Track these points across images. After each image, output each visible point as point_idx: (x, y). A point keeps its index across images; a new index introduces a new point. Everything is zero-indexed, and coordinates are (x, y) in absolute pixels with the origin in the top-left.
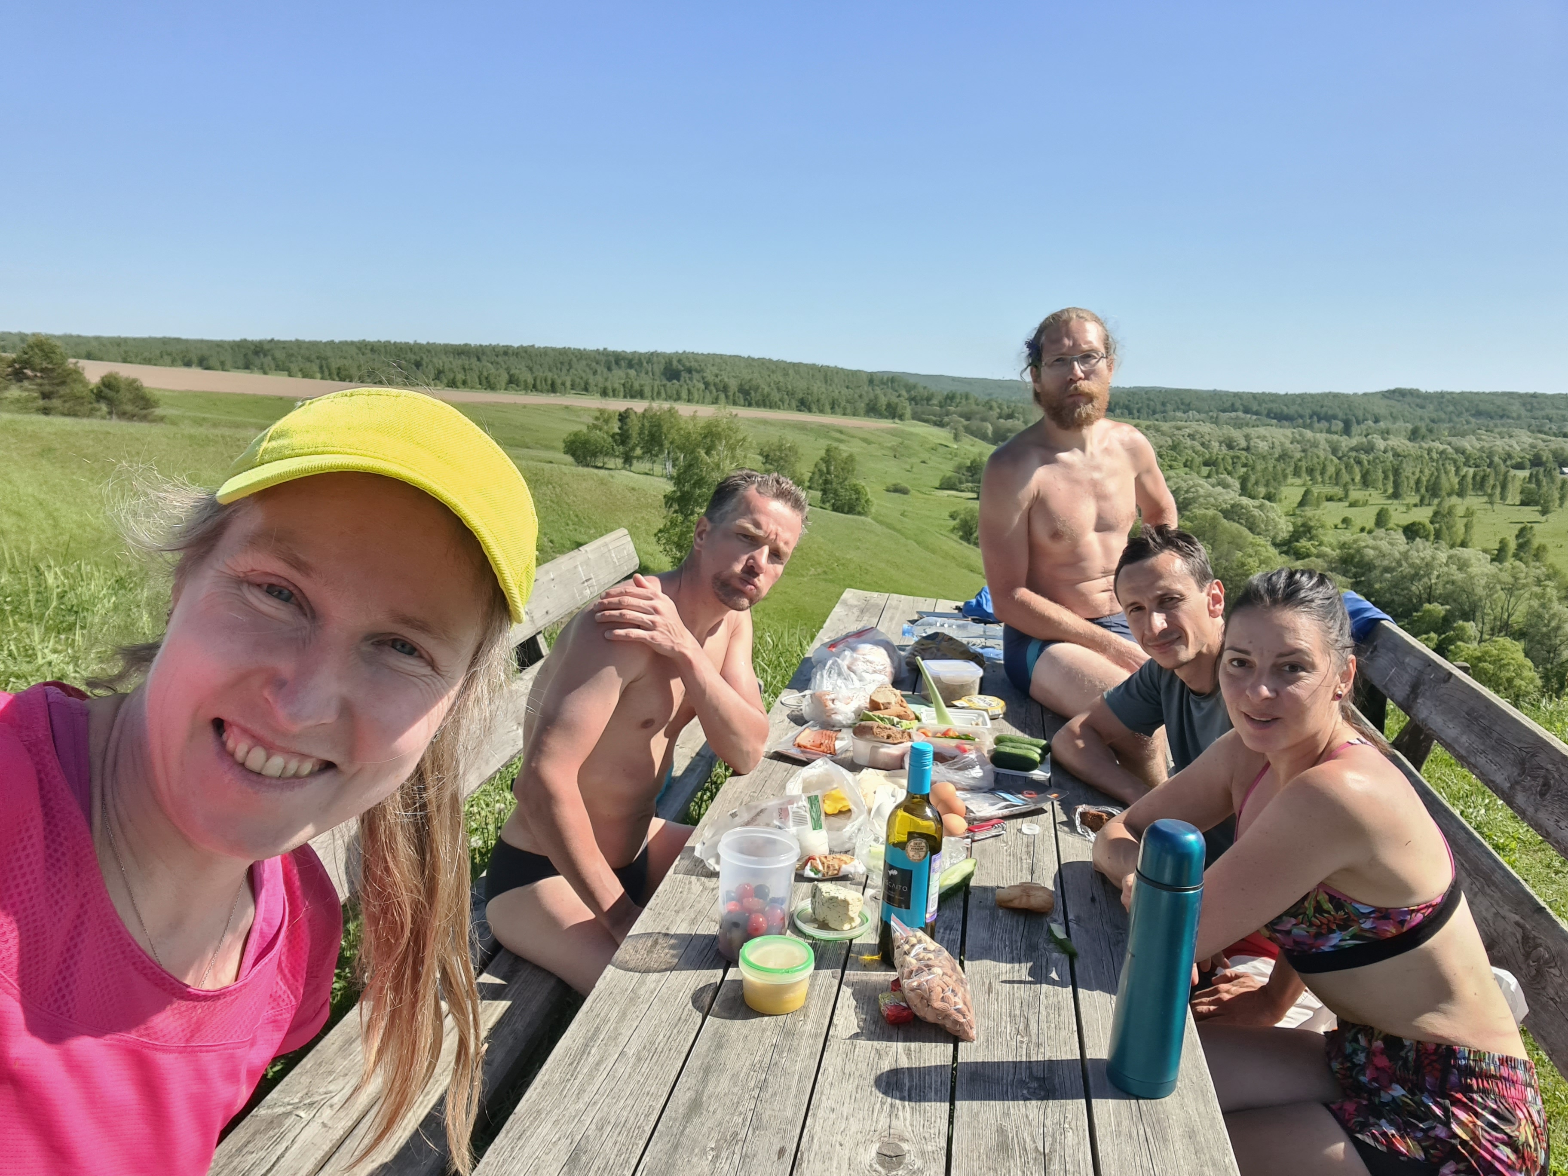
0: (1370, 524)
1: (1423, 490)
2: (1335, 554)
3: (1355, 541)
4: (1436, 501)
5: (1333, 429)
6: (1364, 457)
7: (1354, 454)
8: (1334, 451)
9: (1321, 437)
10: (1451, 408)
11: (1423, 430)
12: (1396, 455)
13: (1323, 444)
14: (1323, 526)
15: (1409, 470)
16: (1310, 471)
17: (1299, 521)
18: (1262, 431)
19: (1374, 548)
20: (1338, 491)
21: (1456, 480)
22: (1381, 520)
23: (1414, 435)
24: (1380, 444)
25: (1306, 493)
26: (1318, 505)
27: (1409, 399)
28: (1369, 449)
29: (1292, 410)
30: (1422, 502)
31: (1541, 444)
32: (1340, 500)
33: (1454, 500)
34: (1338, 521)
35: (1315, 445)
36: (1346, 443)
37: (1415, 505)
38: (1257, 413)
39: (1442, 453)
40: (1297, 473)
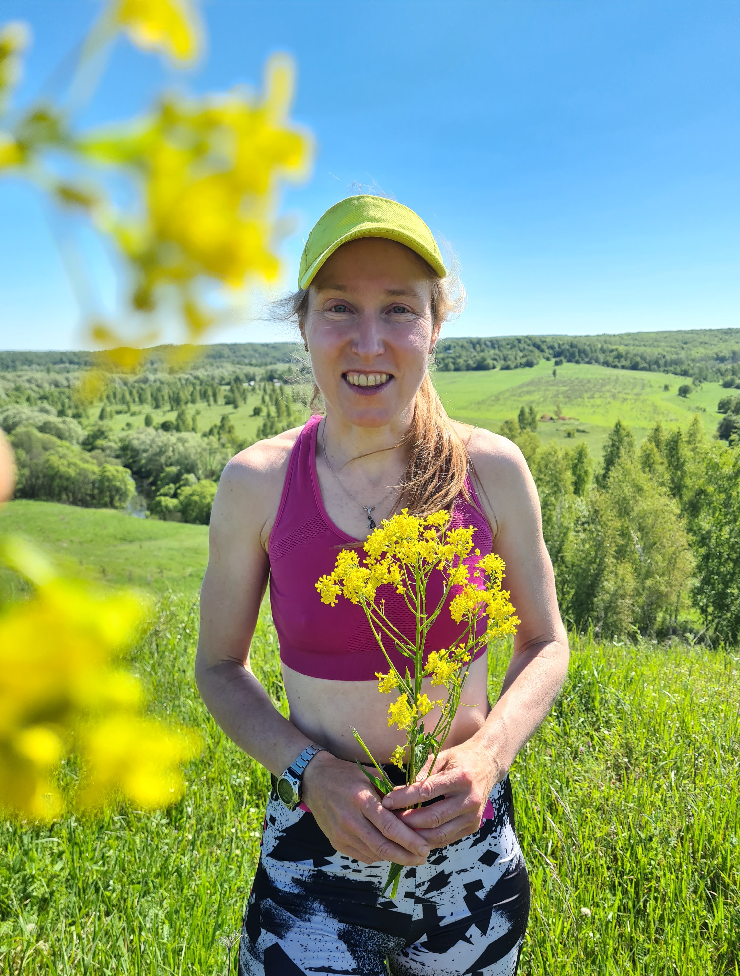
1: (172, 402)
2: (117, 446)
3: (127, 436)
4: (179, 408)
6: (141, 386)
7: (136, 385)
8: (125, 384)
13: (117, 380)
14: (112, 430)
15: (166, 391)
17: (97, 428)
18: (76, 374)
20: (123, 407)
22: (147, 421)
25: (104, 411)
26: (110, 418)
30: (172, 409)
31: (238, 371)
32: (125, 412)
33: (189, 405)
34: (124, 425)
37: (169, 411)
38: (78, 364)
39: (187, 380)
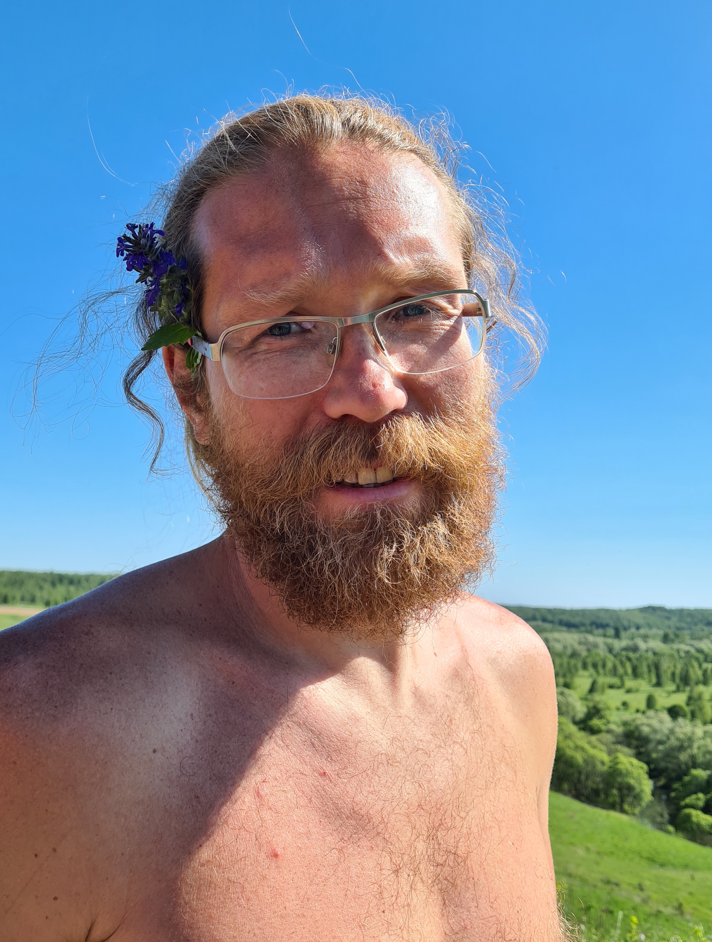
0: (643, 706)
1: (678, 680)
2: (619, 730)
3: (634, 720)
4: (688, 689)
5: (608, 634)
6: (631, 655)
7: (624, 653)
8: (610, 650)
9: (600, 640)
10: (689, 620)
11: (672, 636)
12: (655, 654)
13: (602, 646)
14: (608, 708)
15: (666, 665)
16: (595, 666)
17: (591, 704)
18: (556, 635)
19: (649, 725)
20: (615, 681)
21: (700, 673)
22: (650, 703)
23: (666, 639)
24: (642, 645)
25: (594, 684)
26: (603, 691)
27: (658, 613)
28: (635, 649)
29: (577, 620)
30: (678, 690)
32: (619, 688)
33: (701, 688)
34: (619, 704)
35: (596, 646)
36: (618, 645)
37: (674, 692)
38: (552, 622)
39: (687, 652)
40: (585, 667)
